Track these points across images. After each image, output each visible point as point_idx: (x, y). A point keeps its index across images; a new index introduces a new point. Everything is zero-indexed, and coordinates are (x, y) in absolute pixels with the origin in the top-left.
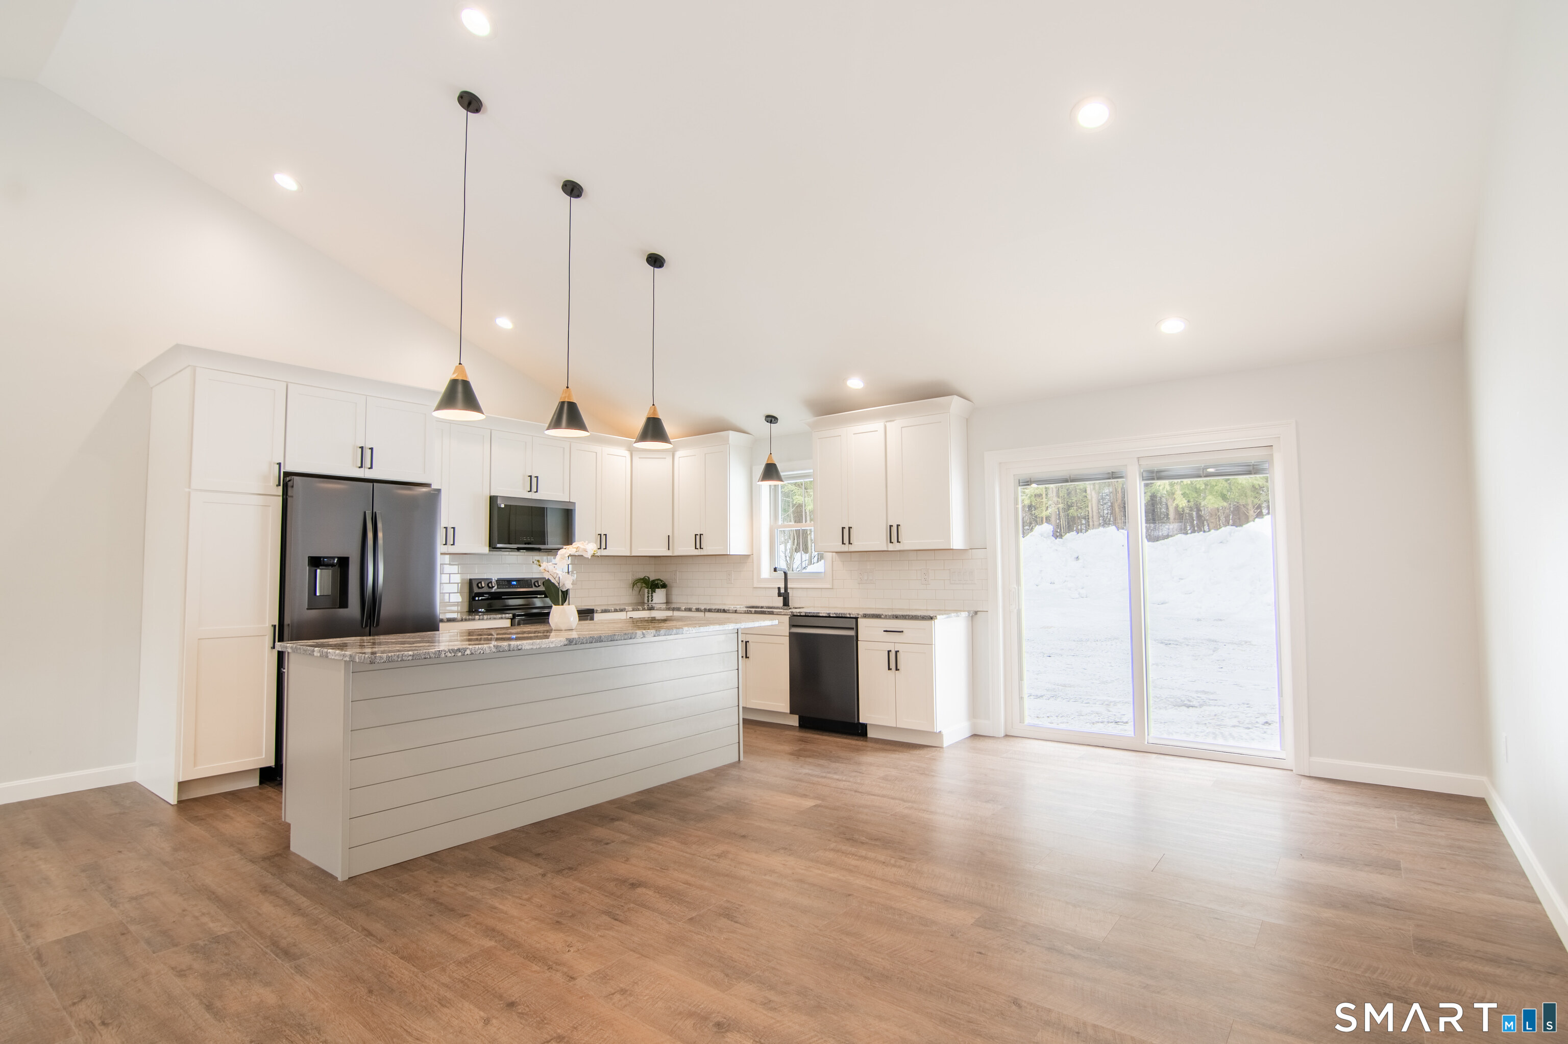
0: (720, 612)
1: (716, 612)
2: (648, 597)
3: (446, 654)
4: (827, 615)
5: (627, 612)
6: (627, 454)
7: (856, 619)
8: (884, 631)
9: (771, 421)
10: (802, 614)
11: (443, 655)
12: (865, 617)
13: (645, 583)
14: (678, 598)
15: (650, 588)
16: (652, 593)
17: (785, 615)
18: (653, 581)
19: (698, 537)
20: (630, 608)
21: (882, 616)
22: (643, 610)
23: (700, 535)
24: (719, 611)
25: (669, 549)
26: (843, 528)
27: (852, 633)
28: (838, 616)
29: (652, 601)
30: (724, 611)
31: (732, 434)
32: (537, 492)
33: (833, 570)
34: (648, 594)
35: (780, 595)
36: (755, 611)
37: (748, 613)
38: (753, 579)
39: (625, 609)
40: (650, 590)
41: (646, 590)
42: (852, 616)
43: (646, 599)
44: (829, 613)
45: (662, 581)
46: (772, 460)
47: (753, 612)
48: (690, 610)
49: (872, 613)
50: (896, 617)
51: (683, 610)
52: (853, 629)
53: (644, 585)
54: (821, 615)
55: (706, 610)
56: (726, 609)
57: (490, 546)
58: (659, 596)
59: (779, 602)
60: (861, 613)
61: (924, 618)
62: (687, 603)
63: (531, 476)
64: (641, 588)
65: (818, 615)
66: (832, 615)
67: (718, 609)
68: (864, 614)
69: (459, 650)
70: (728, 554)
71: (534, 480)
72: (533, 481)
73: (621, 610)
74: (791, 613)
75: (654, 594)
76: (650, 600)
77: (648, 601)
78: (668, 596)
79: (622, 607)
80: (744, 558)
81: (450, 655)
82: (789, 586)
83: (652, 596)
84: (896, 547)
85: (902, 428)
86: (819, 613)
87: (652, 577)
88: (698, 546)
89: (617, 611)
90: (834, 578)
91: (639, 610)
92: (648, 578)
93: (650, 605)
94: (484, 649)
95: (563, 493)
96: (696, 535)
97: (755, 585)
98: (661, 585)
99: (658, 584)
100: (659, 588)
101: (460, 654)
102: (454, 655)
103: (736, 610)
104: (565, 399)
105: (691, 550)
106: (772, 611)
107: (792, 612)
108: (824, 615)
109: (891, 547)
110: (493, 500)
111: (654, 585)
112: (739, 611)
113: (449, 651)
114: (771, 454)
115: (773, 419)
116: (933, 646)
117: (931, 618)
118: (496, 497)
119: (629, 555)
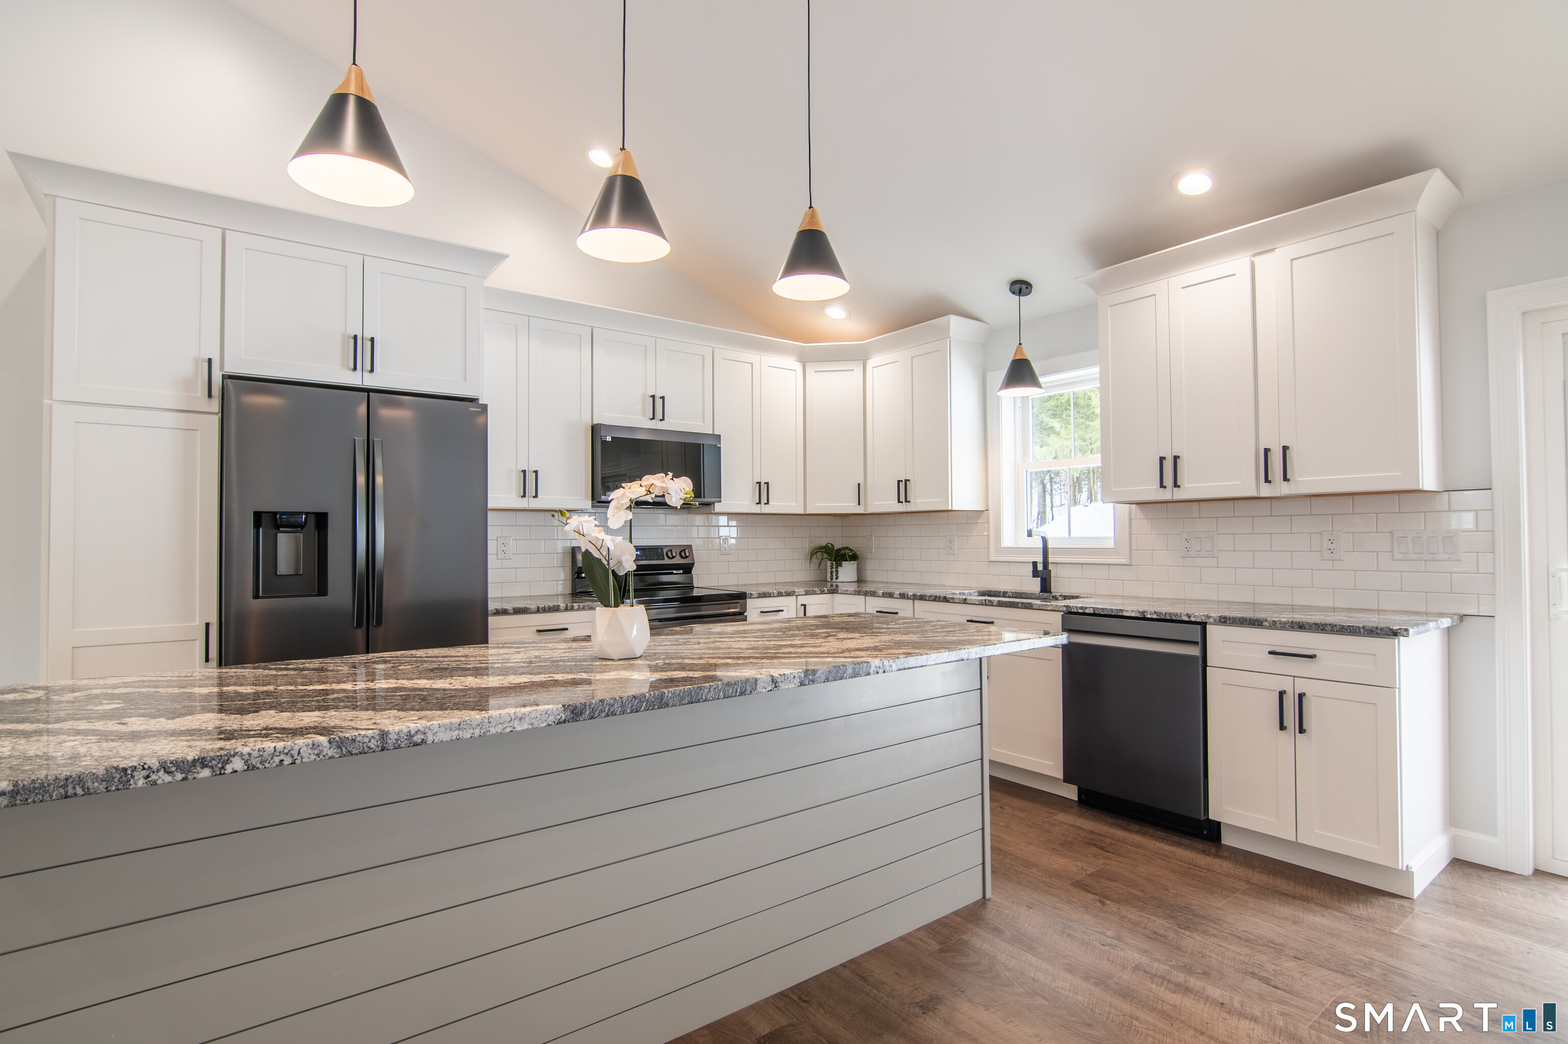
0: (939, 601)
1: (932, 601)
2: (832, 572)
3: (153, 777)
4: (1138, 615)
5: (797, 596)
6: (798, 366)
7: (1203, 625)
8: (1270, 653)
9: (1020, 290)
10: (1087, 611)
11: (141, 783)
12: (1225, 622)
13: (827, 553)
14: (875, 574)
15: (834, 561)
16: (837, 568)
17: (1054, 611)
18: (839, 550)
19: (902, 485)
20: (802, 590)
21: (1265, 623)
22: (821, 593)
23: (906, 481)
24: (936, 599)
25: (859, 504)
26: (1162, 459)
27: (1195, 651)
28: (1162, 617)
29: (837, 578)
30: (945, 600)
31: (954, 321)
32: (663, 419)
33: (1131, 535)
34: (832, 568)
35: (1035, 573)
36: (999, 601)
37: (986, 605)
38: (989, 549)
39: (794, 592)
40: (834, 563)
41: (829, 563)
42: (1193, 619)
43: (829, 575)
44: (1143, 612)
45: (851, 550)
46: (1023, 354)
47: (995, 604)
48: (890, 595)
49: (1240, 615)
50: (1301, 627)
51: (881, 595)
52: (1196, 643)
53: (825, 556)
54: (1125, 614)
55: (915, 597)
56: (948, 596)
57: (593, 499)
58: (847, 571)
59: (1035, 585)
60: (1215, 614)
61: (1373, 632)
62: (887, 583)
63: (653, 397)
64: (822, 559)
65: (1120, 614)
66: (1149, 616)
67: (936, 597)
68: (1221, 617)
69: (202, 762)
70: (950, 509)
71: (659, 403)
72: (657, 404)
73: (789, 594)
74: (1065, 609)
75: (840, 569)
76: (834, 577)
77: (832, 579)
78: (860, 571)
79: (789, 589)
80: (973, 517)
81: (168, 778)
82: (1051, 560)
83: (837, 572)
84: (1280, 488)
85: (1292, 260)
86: (1122, 611)
87: (838, 545)
88: (902, 499)
89: (783, 596)
90: (1134, 547)
91: (814, 593)
92: (832, 545)
93: (834, 584)
94: (295, 753)
95: (704, 422)
96: (899, 481)
97: (992, 558)
98: (849, 556)
99: (845, 554)
100: (846, 560)
101: (206, 773)
102: (184, 779)
103: (965, 599)
104: (617, 170)
105: (890, 504)
106: (1030, 603)
107: (1067, 607)
108: (1133, 615)
109: (1266, 491)
110: (595, 429)
111: (839, 556)
112: (971, 600)
113: (165, 767)
114: (1020, 344)
115: (1024, 287)
116: (1397, 690)
117: (1395, 634)
118: (600, 425)
119: (802, 512)
